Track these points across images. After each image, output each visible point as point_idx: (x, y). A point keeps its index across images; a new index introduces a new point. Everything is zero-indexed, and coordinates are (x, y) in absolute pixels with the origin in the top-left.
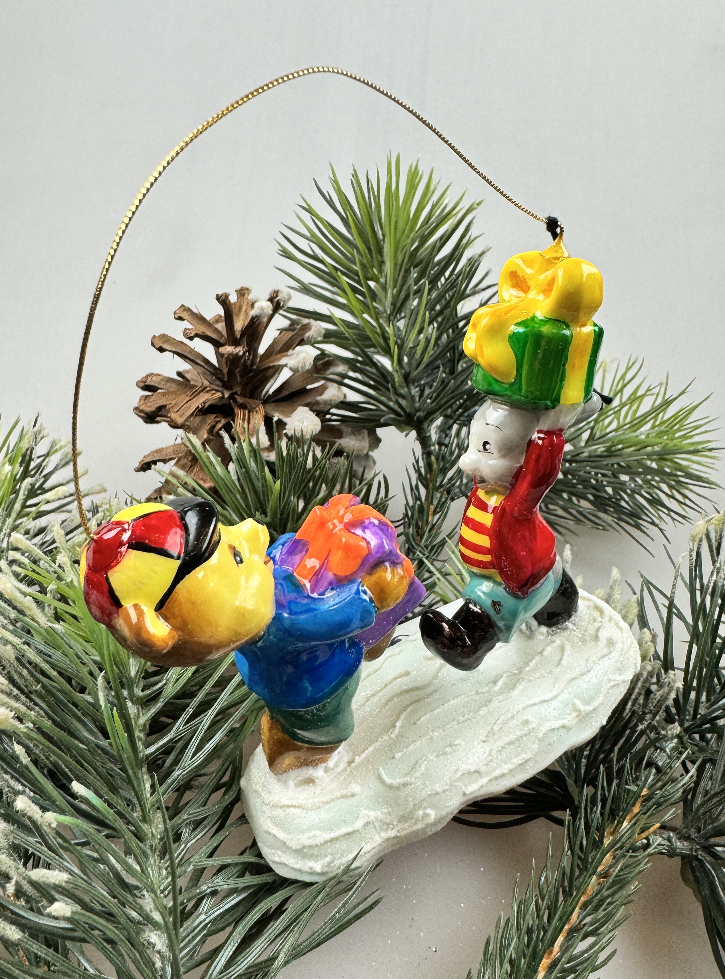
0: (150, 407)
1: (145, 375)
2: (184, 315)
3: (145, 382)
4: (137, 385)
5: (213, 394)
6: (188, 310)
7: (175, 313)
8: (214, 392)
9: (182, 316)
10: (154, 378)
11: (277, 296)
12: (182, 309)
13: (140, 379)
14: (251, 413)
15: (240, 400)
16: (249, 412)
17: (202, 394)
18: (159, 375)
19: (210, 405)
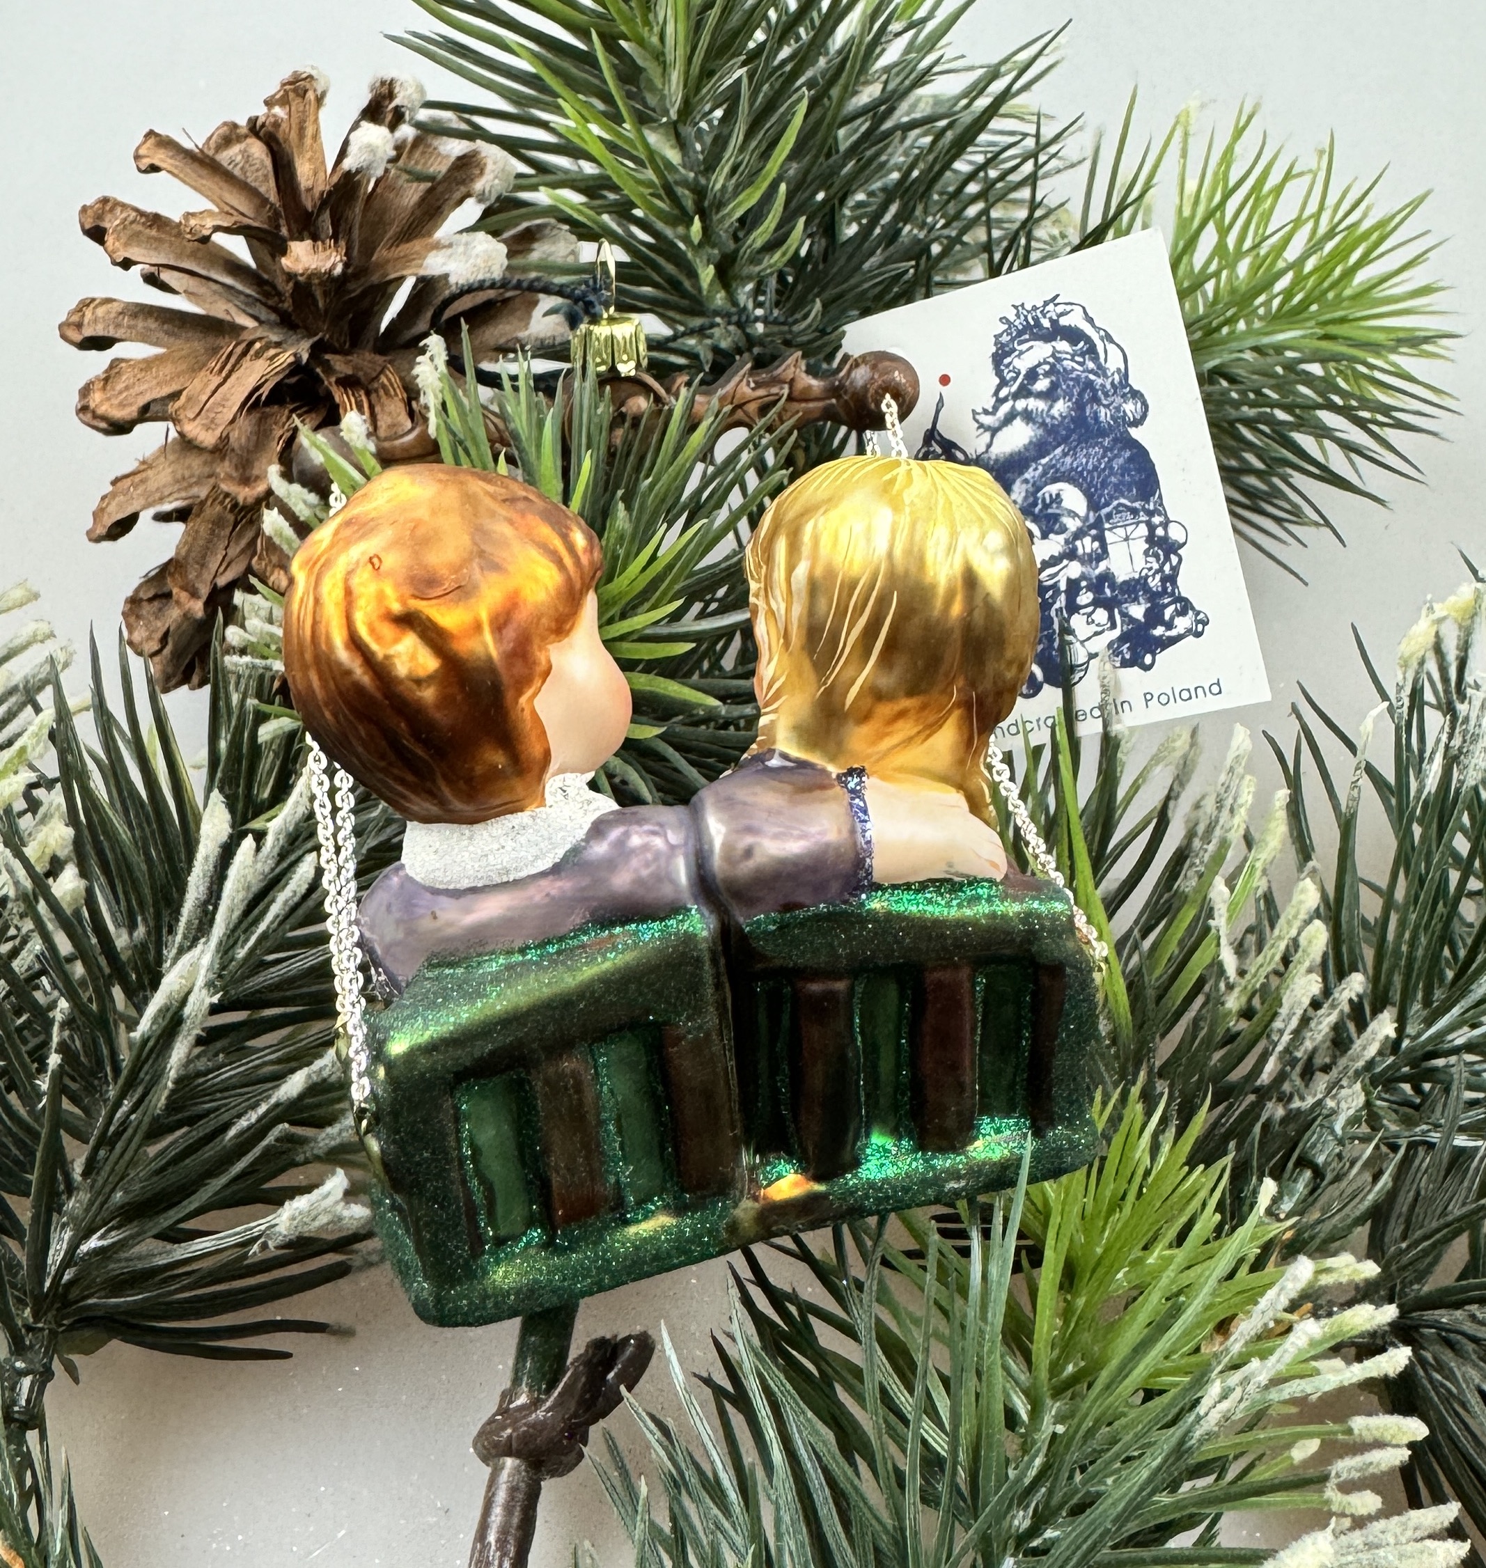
0: (122, 405)
1: (73, 305)
2: (160, 157)
3: (79, 326)
4: (64, 337)
5: (272, 358)
6: (166, 143)
7: (137, 157)
8: (272, 352)
9: (157, 163)
10: (101, 311)
11: (391, 95)
12: (152, 141)
13: (63, 318)
14: (373, 396)
15: (340, 365)
16: (368, 394)
17: (246, 362)
18: (108, 301)
19: (272, 391)
